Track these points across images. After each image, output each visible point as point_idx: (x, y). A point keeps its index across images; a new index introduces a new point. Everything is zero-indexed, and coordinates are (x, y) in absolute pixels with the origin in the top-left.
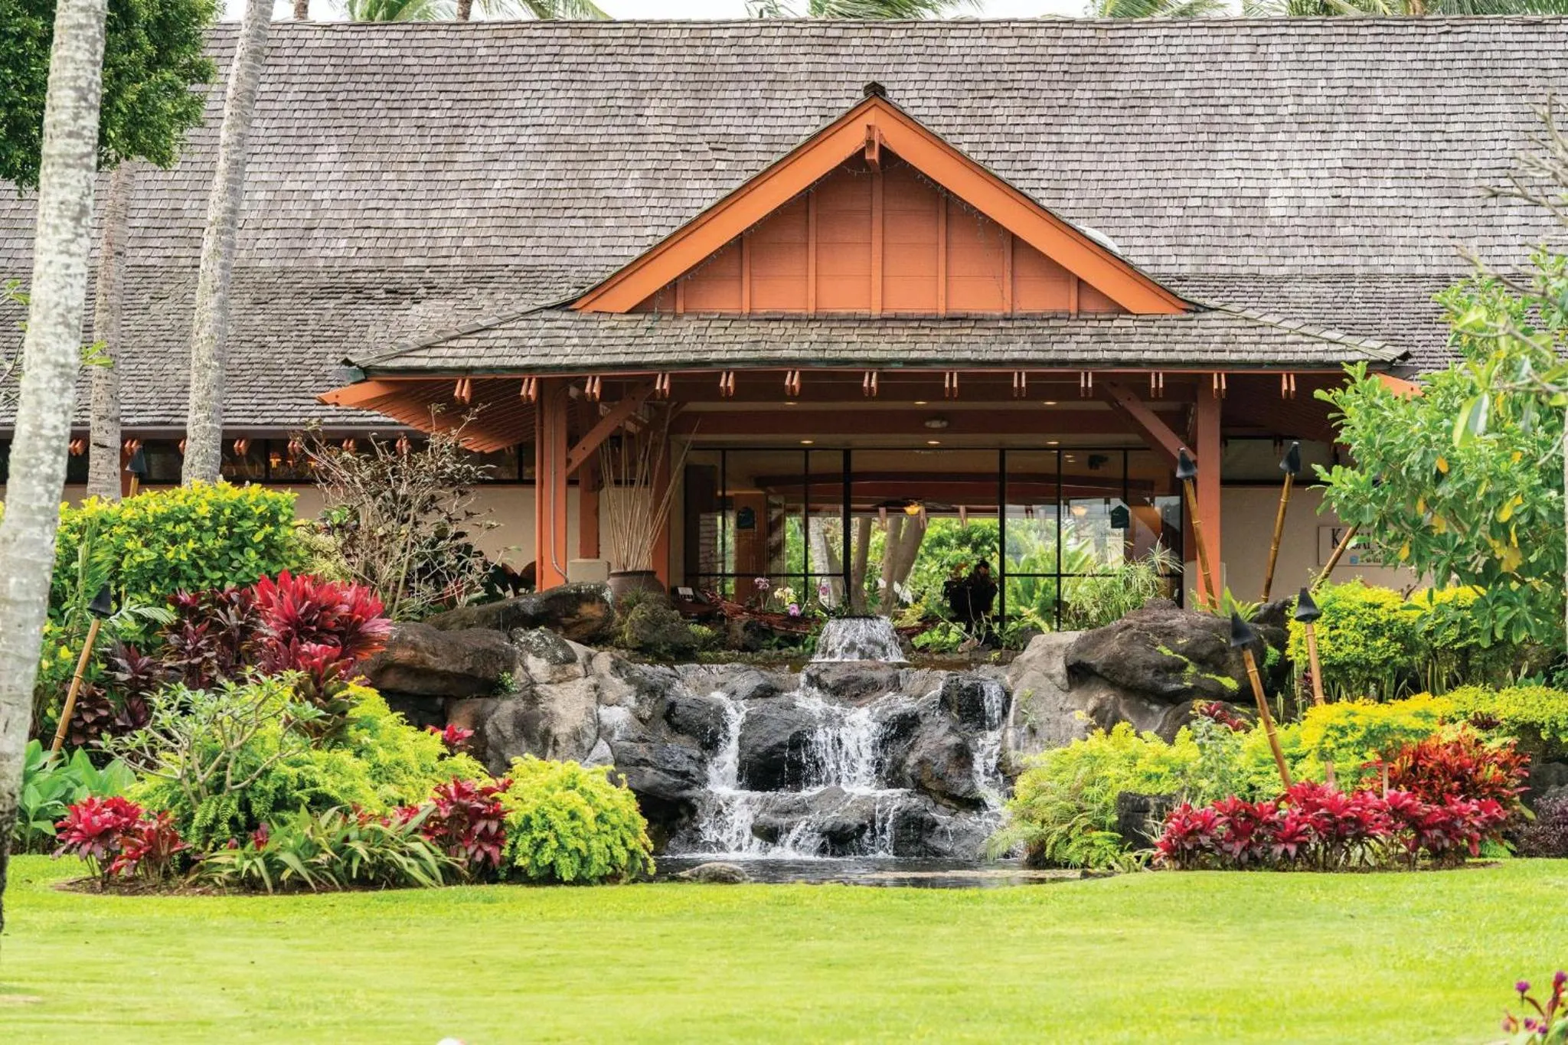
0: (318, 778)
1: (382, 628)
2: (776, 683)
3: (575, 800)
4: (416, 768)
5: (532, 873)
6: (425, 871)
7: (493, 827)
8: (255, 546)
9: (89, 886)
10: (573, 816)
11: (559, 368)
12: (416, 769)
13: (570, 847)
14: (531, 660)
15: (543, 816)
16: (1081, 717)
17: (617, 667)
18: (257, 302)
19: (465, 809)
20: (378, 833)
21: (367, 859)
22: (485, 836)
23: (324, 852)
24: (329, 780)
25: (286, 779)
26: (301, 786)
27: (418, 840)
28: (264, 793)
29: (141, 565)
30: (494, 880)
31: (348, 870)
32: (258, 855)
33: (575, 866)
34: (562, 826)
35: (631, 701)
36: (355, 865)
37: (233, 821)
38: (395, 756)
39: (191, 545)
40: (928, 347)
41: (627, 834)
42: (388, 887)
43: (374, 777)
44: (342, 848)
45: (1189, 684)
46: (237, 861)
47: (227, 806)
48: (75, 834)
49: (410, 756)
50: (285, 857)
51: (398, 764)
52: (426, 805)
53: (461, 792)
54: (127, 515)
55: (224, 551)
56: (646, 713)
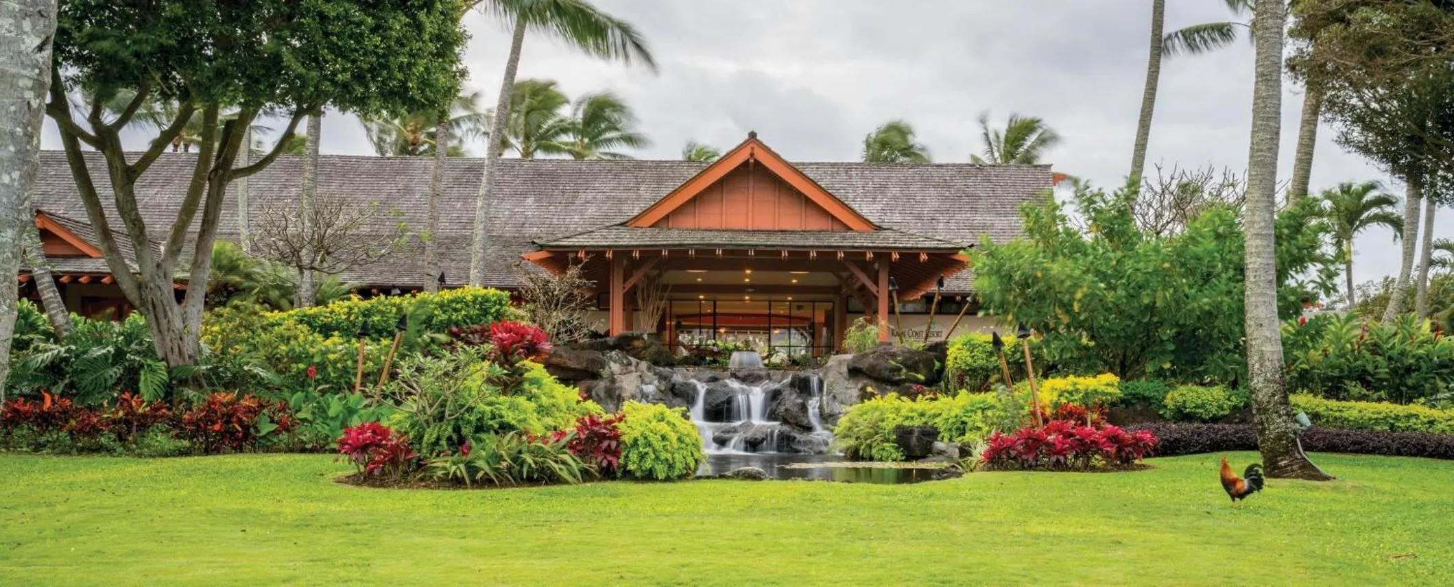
0: (504, 413)
1: (547, 346)
2: (718, 376)
3: (664, 428)
4: (564, 408)
5: (638, 474)
6: (571, 473)
7: (614, 444)
8: (492, 314)
9: (356, 480)
10: (664, 438)
11: (622, 246)
12: (565, 410)
13: (663, 458)
14: (612, 364)
15: (646, 438)
16: (855, 392)
17: (649, 368)
18: (504, 246)
19: (596, 434)
20: (540, 448)
21: (533, 465)
22: (608, 451)
23: (505, 460)
24: (510, 414)
25: (483, 413)
26: (493, 418)
27: (566, 453)
28: (469, 422)
29: (441, 321)
30: (614, 478)
31: (521, 472)
32: (462, 462)
33: (666, 469)
34: (658, 445)
35: (656, 382)
36: (525, 470)
37: (449, 439)
38: (552, 401)
39: (463, 312)
40: (776, 240)
41: (694, 450)
42: (547, 484)
43: (539, 413)
44: (517, 458)
45: (903, 377)
46: (448, 465)
47: (445, 430)
48: (347, 447)
49: (560, 401)
50: (480, 463)
51: (554, 405)
52: (571, 429)
53: (593, 422)
54: (436, 299)
55: (478, 316)
56: (663, 388)
